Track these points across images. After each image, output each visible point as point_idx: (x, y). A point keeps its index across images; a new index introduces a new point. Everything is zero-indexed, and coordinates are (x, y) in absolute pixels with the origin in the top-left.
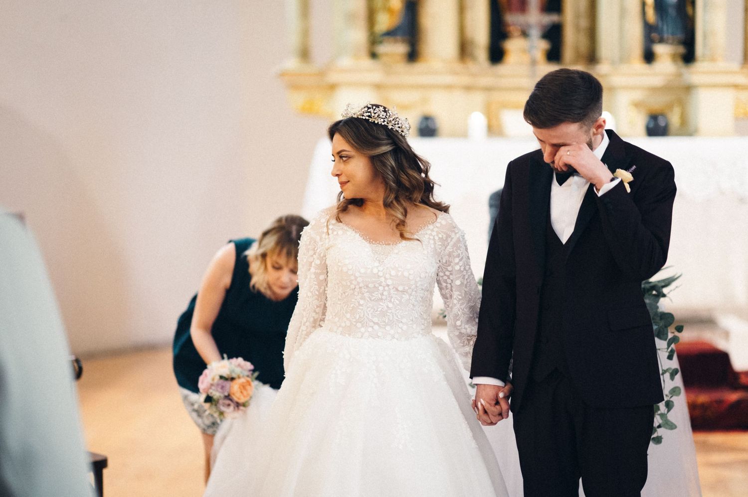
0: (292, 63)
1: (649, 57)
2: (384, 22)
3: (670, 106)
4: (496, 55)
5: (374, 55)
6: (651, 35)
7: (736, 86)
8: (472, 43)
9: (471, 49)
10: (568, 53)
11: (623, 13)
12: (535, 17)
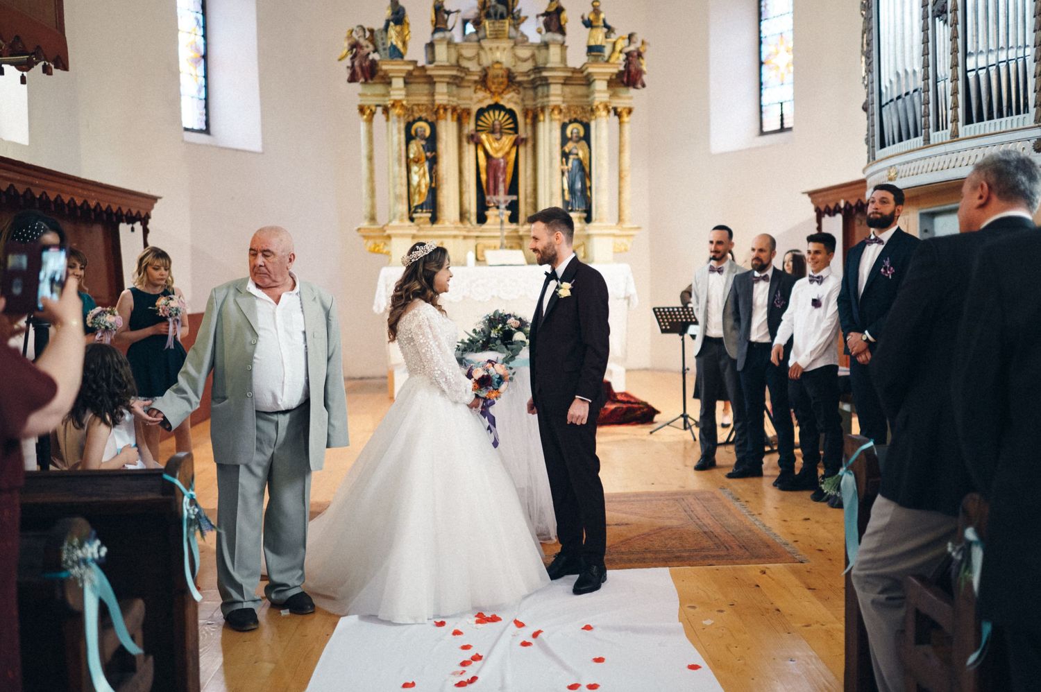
0: (365, 224)
2: (417, 201)
4: (482, 219)
5: (412, 219)
6: (567, 207)
7: (614, 235)
8: (468, 210)
9: (468, 215)
10: (522, 217)
11: (552, 195)
12: (503, 198)
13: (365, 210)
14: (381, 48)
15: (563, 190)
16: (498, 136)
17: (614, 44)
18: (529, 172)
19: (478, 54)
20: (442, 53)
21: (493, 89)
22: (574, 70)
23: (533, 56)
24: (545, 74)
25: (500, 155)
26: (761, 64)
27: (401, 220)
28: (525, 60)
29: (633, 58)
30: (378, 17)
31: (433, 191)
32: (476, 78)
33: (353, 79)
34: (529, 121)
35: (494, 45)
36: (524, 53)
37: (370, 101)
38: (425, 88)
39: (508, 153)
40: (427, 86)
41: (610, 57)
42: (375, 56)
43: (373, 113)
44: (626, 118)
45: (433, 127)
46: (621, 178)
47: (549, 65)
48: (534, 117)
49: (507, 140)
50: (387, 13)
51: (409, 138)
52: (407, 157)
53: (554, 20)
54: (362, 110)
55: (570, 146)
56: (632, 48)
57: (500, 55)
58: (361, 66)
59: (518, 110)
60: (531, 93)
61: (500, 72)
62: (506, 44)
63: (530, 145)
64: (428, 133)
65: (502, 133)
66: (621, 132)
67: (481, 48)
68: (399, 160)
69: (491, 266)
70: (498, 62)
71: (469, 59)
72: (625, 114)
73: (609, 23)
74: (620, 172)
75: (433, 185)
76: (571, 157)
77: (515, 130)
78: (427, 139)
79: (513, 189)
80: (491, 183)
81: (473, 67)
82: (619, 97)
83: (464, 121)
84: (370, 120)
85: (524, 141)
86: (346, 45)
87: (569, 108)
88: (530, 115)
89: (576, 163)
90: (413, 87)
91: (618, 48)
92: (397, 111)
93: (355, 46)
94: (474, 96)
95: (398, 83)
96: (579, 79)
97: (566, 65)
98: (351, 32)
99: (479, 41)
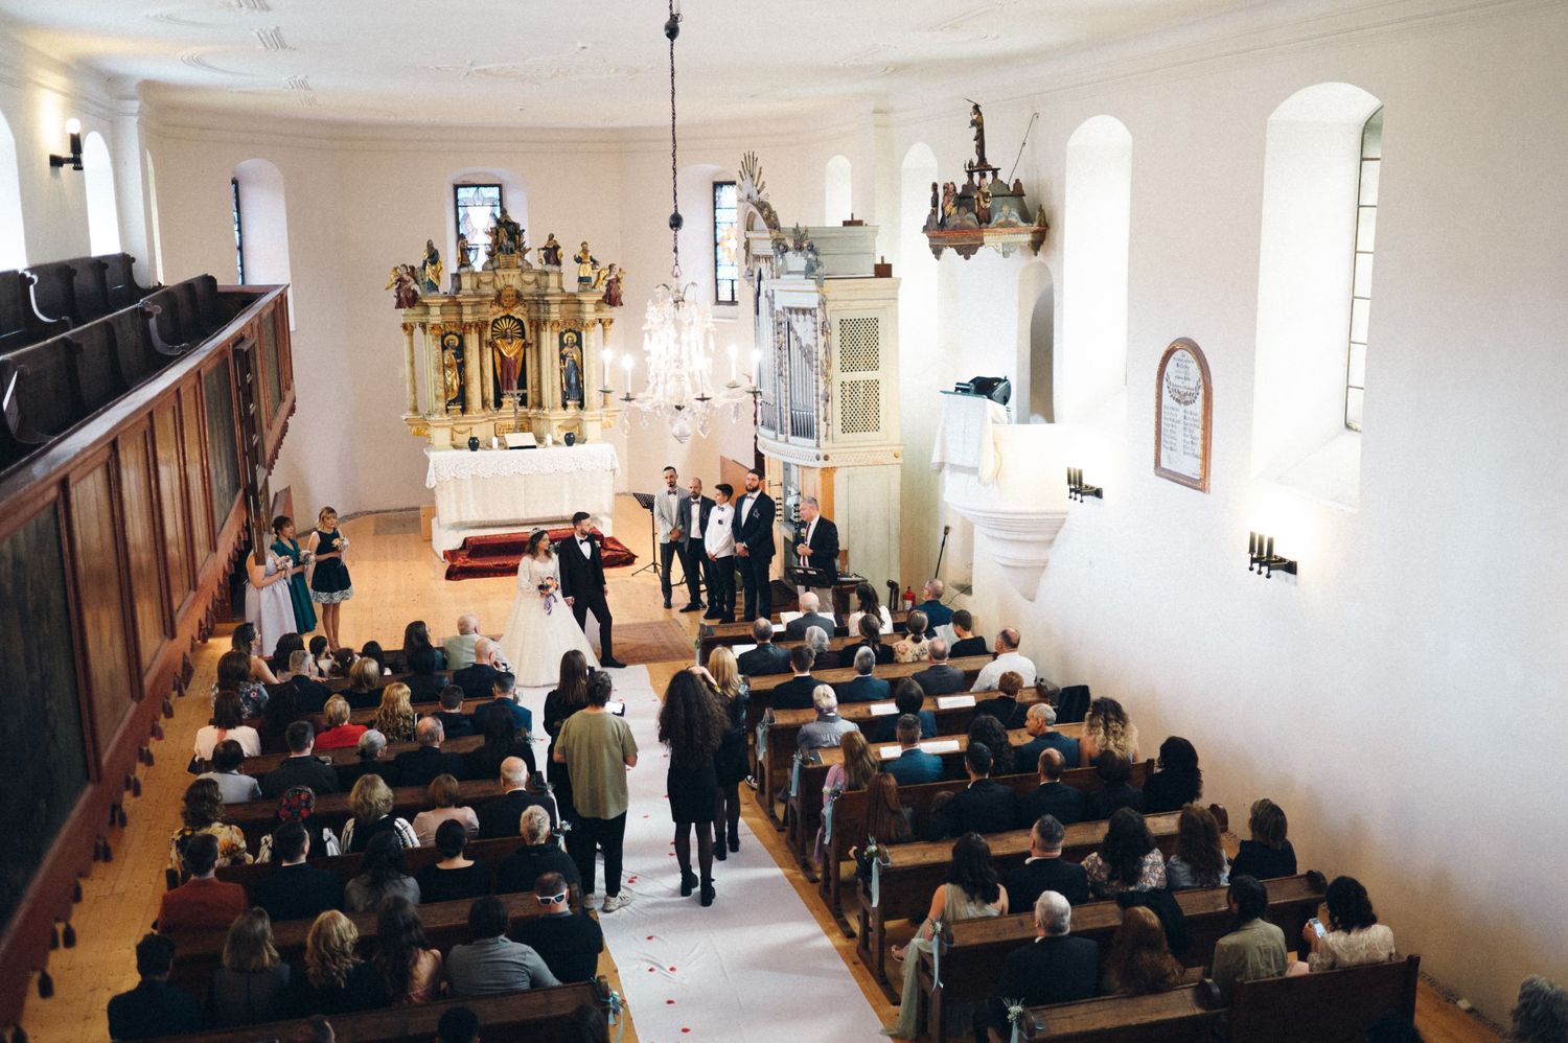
0: (409, 414)
1: (565, 406)
2: (451, 396)
3: (574, 427)
4: (498, 404)
5: (448, 412)
6: (565, 397)
8: (488, 400)
9: (488, 402)
10: (529, 402)
11: (553, 388)
12: (514, 389)
13: (409, 403)
16: (510, 340)
17: (599, 273)
18: (535, 368)
19: (494, 280)
20: (467, 282)
21: (505, 304)
22: (569, 295)
23: (536, 280)
24: (547, 298)
25: (512, 355)
26: (716, 244)
27: (441, 415)
28: (529, 284)
29: (613, 284)
30: (418, 258)
31: (463, 388)
32: (492, 298)
33: (399, 305)
34: (533, 329)
35: (505, 273)
36: (529, 278)
37: (409, 320)
38: (454, 311)
39: (518, 353)
40: (455, 308)
42: (415, 287)
43: (412, 329)
44: (608, 327)
45: (461, 338)
47: (549, 291)
48: (538, 326)
49: (517, 343)
50: (425, 255)
51: (444, 348)
52: (443, 365)
53: (552, 254)
54: (405, 327)
55: (566, 349)
56: (612, 277)
57: (512, 279)
58: (406, 297)
59: (524, 319)
60: (534, 307)
61: (510, 293)
62: (516, 272)
63: (534, 347)
64: (457, 344)
65: (512, 337)
66: (605, 337)
68: (438, 368)
69: (511, 448)
70: (510, 286)
71: (486, 284)
72: (607, 323)
73: (594, 258)
75: (462, 383)
76: (568, 359)
77: (523, 337)
78: (456, 349)
79: (522, 384)
80: (505, 377)
81: (488, 290)
82: (603, 313)
83: (483, 330)
84: (411, 334)
85: (530, 345)
86: (393, 278)
87: (565, 322)
88: (535, 325)
89: (571, 363)
90: (446, 311)
91: (602, 277)
92: (435, 329)
93: (401, 280)
94: (490, 310)
95: (435, 311)
96: (573, 301)
97: (563, 291)
98: (396, 269)
99: (494, 269)
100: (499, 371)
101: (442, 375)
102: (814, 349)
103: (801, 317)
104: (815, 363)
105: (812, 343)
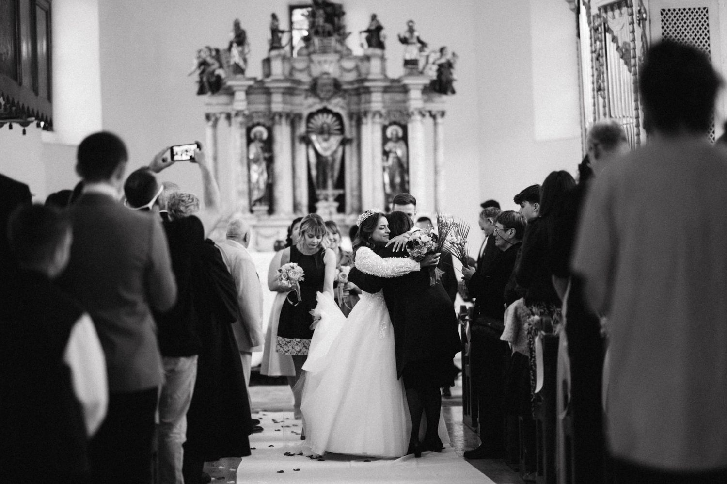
5: (252, 211)
6: (389, 199)
8: (300, 204)
9: (300, 207)
10: (348, 208)
11: (374, 188)
12: (331, 191)
14: (225, 65)
15: (384, 185)
16: (326, 136)
17: (427, 57)
18: (355, 168)
19: (309, 66)
20: (278, 68)
21: (322, 95)
22: (393, 81)
23: (357, 68)
24: (367, 84)
25: (328, 153)
27: (243, 212)
28: (349, 71)
29: (445, 69)
30: (223, 38)
31: (270, 187)
32: (306, 87)
33: (201, 91)
34: (354, 123)
35: (322, 58)
36: (349, 64)
37: (216, 110)
38: (262, 98)
39: (335, 152)
40: (264, 96)
41: (424, 68)
42: (220, 72)
43: (216, 120)
44: (440, 120)
45: (270, 130)
46: (436, 172)
47: (371, 77)
48: (358, 119)
49: (335, 140)
50: (232, 36)
51: (249, 141)
52: (248, 158)
53: (374, 36)
54: (208, 117)
55: (390, 146)
56: (443, 60)
57: (328, 66)
58: (208, 81)
59: (343, 113)
60: (355, 99)
61: (328, 81)
62: (333, 57)
63: (355, 144)
64: (265, 135)
65: (330, 134)
66: (435, 132)
67: (311, 61)
68: (241, 161)
70: (326, 73)
71: (301, 71)
72: (439, 116)
73: (423, 39)
74: (436, 167)
75: (270, 181)
76: (391, 156)
77: (342, 130)
78: (264, 142)
79: (340, 183)
80: (321, 178)
81: (304, 78)
82: (432, 101)
83: (297, 124)
84: (215, 125)
85: (350, 140)
86: (196, 62)
87: (389, 113)
88: (355, 118)
89: (395, 160)
90: (252, 97)
91: (431, 60)
92: (240, 119)
93: (203, 64)
94: (305, 102)
95: (240, 96)
96: (397, 88)
97: (386, 76)
98: (200, 51)
99: (309, 55)
100: (314, 173)
101: (245, 169)
102: (632, 45)
103: (617, 12)
104: (633, 61)
105: (628, 38)
